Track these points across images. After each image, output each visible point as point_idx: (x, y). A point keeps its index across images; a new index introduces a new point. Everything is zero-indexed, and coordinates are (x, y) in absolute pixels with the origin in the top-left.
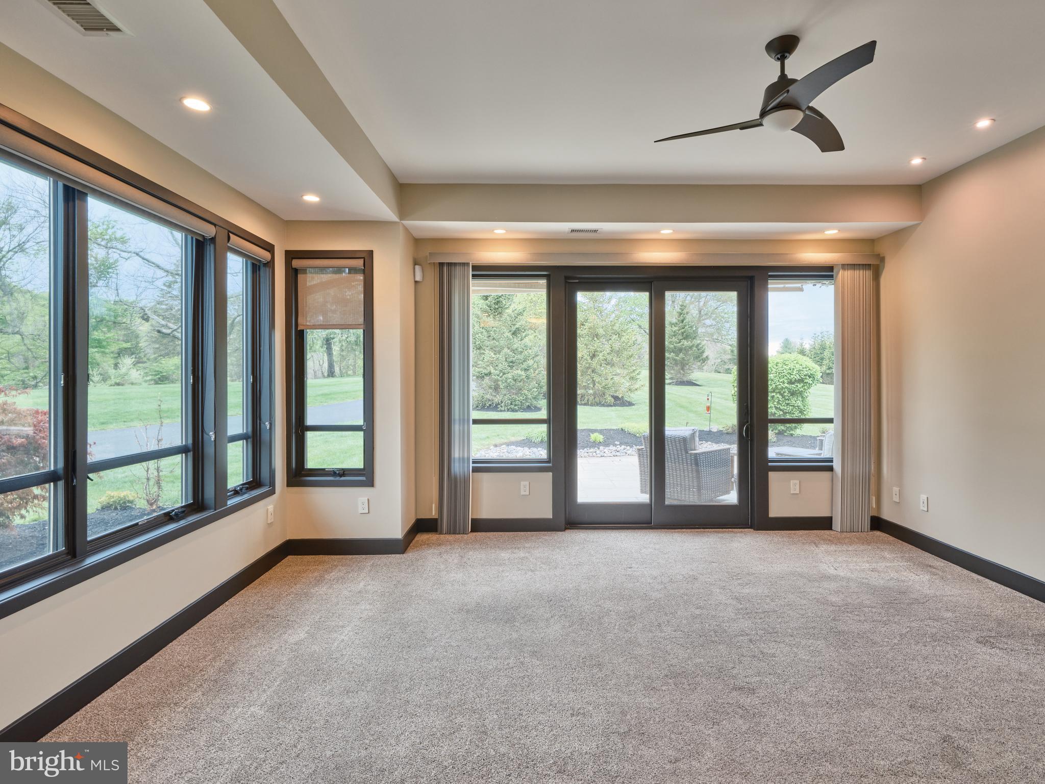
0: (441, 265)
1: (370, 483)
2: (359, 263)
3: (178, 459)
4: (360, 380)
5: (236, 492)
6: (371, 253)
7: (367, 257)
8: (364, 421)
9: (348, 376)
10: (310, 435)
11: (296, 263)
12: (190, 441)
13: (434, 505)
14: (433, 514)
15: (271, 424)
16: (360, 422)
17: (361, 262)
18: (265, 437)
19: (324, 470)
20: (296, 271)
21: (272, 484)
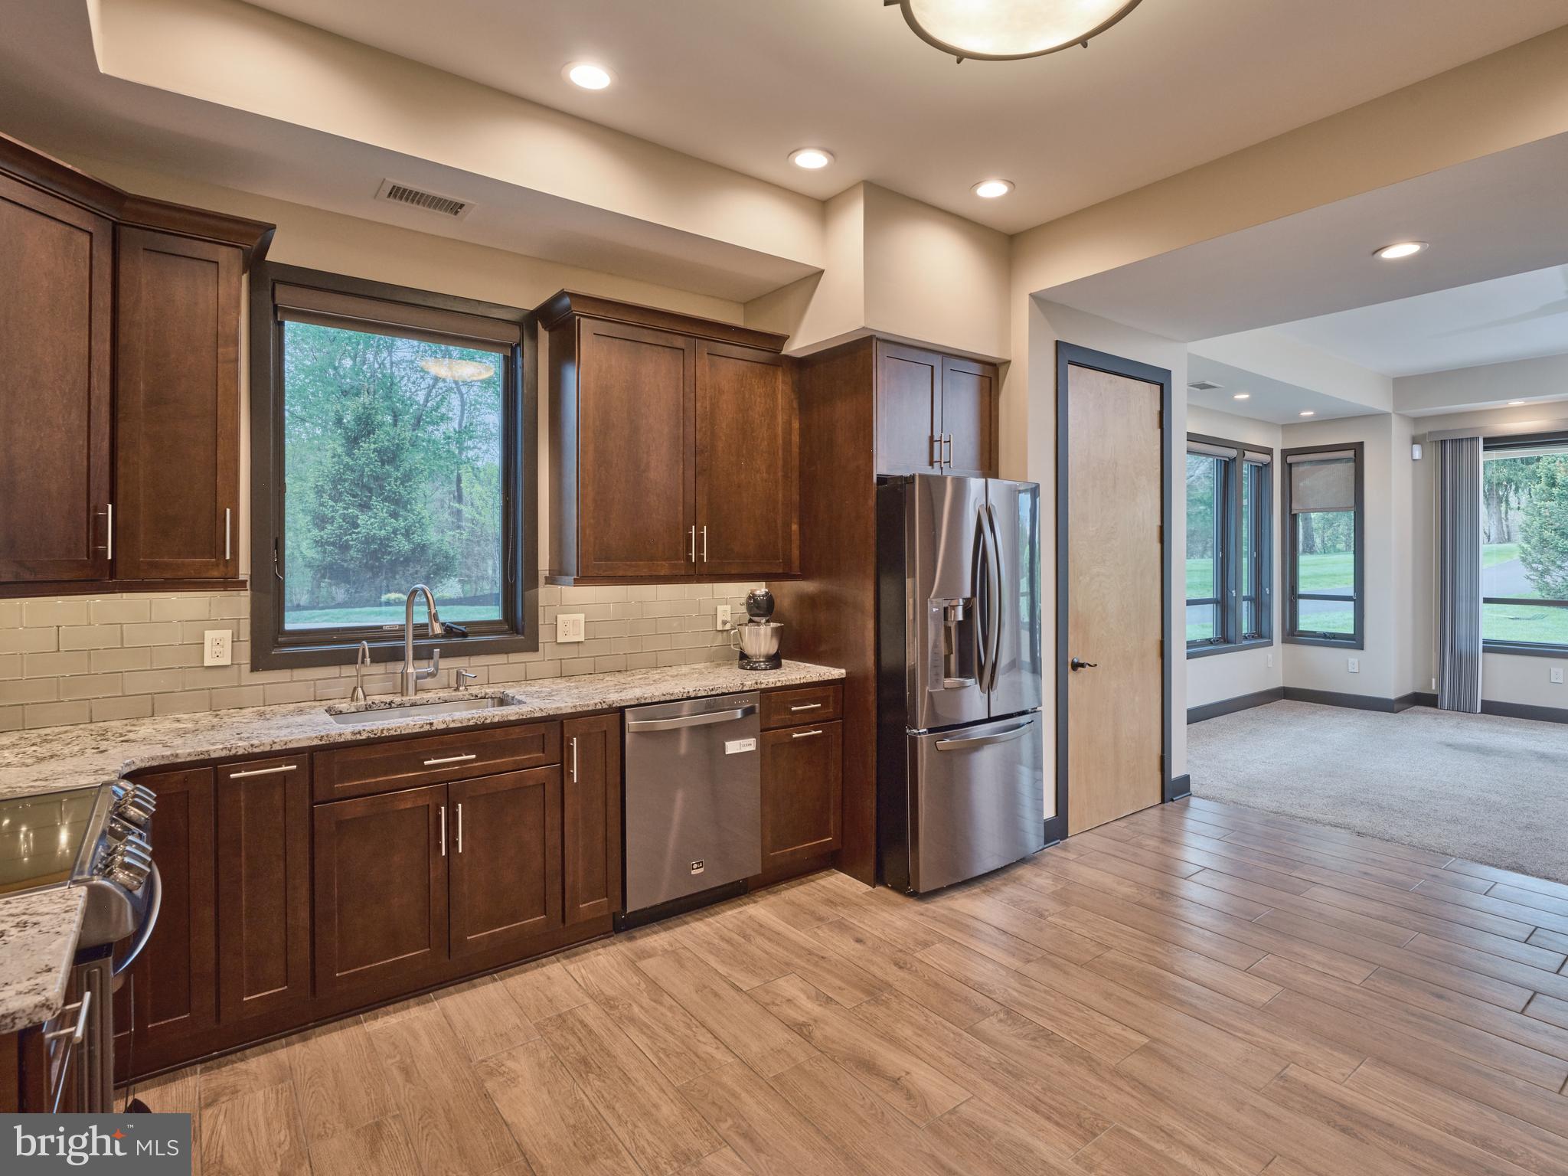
0: (1444, 442)
1: (1360, 646)
2: (1351, 454)
3: (1210, 606)
4: (1351, 557)
5: (1246, 638)
6: (1361, 444)
7: (1358, 448)
8: (1355, 592)
9: (1339, 551)
10: (1302, 602)
11: (1290, 459)
12: (1219, 596)
13: (1434, 680)
14: (1434, 688)
15: (1270, 589)
16: (1351, 593)
17: (1352, 452)
18: (1265, 599)
19: (1315, 632)
20: (1290, 465)
21: (1270, 637)
